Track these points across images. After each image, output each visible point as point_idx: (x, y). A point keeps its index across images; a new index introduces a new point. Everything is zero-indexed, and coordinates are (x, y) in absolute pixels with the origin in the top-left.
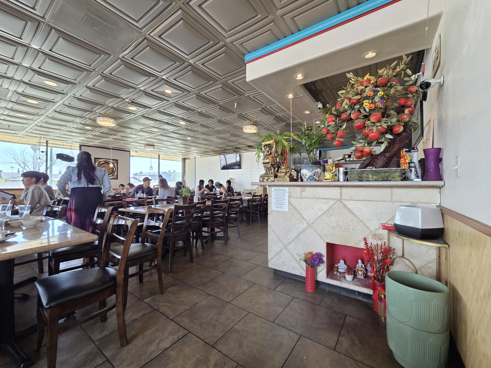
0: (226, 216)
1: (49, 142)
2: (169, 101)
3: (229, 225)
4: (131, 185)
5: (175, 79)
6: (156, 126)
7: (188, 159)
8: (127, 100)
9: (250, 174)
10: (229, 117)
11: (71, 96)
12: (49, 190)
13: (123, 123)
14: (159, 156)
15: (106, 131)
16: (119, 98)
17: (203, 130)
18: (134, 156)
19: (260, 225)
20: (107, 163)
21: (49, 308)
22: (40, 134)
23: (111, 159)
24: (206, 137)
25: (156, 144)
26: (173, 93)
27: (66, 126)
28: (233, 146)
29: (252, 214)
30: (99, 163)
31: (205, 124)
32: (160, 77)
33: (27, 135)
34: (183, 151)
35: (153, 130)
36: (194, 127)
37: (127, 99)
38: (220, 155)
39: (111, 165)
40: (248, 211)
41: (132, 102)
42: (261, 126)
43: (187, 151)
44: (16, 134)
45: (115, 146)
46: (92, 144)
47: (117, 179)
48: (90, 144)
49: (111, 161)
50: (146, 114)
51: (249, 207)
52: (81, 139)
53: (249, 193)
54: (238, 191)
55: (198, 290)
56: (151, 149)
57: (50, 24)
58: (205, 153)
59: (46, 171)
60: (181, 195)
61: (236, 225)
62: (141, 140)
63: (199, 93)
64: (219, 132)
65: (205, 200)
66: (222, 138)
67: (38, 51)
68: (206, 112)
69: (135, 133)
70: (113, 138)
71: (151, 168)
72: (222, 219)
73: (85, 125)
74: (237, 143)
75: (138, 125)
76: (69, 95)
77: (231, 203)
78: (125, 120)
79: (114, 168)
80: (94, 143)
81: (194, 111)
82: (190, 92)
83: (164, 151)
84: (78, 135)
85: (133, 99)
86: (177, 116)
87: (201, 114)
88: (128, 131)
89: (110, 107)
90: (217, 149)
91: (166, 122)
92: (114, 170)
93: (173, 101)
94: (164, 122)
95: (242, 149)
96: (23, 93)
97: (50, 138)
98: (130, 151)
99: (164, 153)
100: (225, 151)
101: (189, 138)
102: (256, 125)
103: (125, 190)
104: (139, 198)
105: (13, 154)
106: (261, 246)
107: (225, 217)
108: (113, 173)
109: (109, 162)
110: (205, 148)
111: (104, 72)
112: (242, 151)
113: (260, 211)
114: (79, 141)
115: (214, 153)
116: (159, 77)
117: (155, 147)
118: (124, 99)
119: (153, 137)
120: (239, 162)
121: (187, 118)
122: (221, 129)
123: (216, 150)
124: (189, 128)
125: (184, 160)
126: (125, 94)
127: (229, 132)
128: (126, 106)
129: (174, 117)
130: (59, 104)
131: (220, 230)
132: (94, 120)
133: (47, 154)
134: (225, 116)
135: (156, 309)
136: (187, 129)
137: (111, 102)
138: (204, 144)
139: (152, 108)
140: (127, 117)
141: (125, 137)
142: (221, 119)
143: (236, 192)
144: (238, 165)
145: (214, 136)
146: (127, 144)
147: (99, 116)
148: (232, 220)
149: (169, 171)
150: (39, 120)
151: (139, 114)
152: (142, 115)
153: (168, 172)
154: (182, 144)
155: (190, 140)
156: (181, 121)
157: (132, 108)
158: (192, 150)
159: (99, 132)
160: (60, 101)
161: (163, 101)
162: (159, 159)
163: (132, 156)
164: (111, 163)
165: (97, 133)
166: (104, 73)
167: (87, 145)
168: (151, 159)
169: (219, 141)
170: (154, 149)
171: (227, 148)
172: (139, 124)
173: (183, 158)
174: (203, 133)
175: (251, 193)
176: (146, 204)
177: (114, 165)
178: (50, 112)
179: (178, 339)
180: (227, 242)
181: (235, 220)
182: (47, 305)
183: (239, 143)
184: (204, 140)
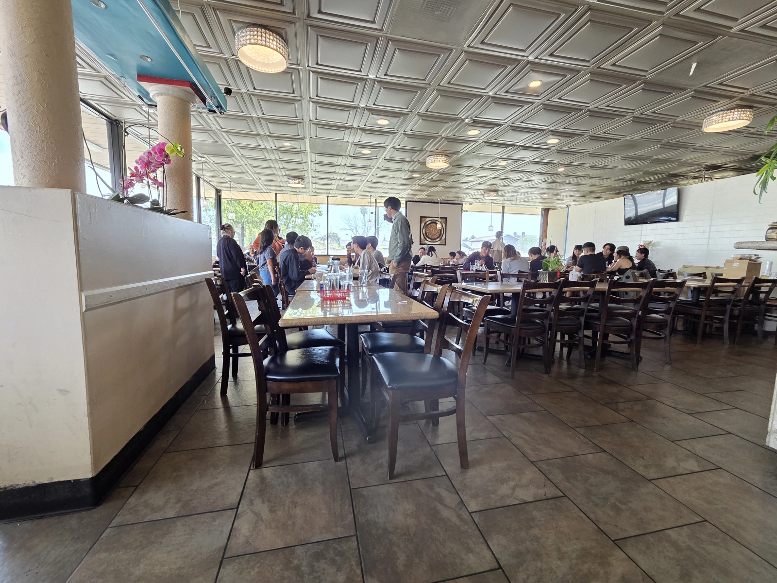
0: (639, 316)
1: (378, 201)
2: (533, 103)
3: (645, 334)
4: (462, 254)
5: (551, 55)
6: (505, 157)
7: (553, 209)
8: (467, 121)
9: (704, 232)
10: (665, 105)
11: (401, 133)
12: (379, 256)
13: (458, 160)
14: (503, 207)
15: (434, 176)
16: (456, 120)
17: (594, 147)
18: (467, 211)
19: (726, 346)
20: (434, 223)
21: (391, 389)
22: (371, 192)
23: (438, 218)
24: (597, 162)
25: (500, 189)
26: (543, 84)
27: (393, 177)
28: (661, 174)
29: (706, 319)
30: (425, 224)
31: (600, 133)
32: (524, 60)
33: (360, 195)
34: (545, 196)
35: (500, 164)
36: (575, 144)
37: (467, 118)
38: (624, 195)
39: (439, 226)
40: (697, 311)
41: (475, 122)
42: (766, 107)
43: (552, 194)
44: (351, 195)
45: (444, 198)
46: (419, 199)
47: (445, 245)
48: (417, 198)
49: (439, 219)
50: (491, 137)
51: (696, 304)
52: (407, 192)
53: (699, 275)
54: (666, 269)
55: (579, 435)
56: (492, 196)
57: (387, 35)
58: (592, 195)
59: (375, 235)
60: (546, 269)
61: (663, 336)
62: (480, 184)
63: (599, 67)
64: (632, 145)
65: (594, 280)
66: (635, 159)
67: (374, 81)
68: (608, 106)
69: (472, 173)
70: (443, 187)
71: (491, 228)
72: (630, 320)
73: (413, 172)
74: (675, 165)
75: (478, 160)
76: (400, 133)
77: (655, 289)
78: (460, 155)
79: (442, 230)
80: (420, 197)
81: (581, 110)
82: (579, 72)
83: (512, 198)
84: (405, 187)
85: (476, 117)
86: (543, 130)
87: (595, 114)
88: (463, 171)
89: (443, 138)
90: (618, 184)
91: (522, 146)
92: (442, 232)
93: (540, 102)
94: (520, 146)
95: (687, 177)
96: (360, 143)
97: (378, 195)
98: (462, 204)
99: (513, 203)
100: (639, 187)
101: (561, 169)
102: (751, 107)
103: (455, 260)
104: (477, 271)
105: (348, 220)
106: (735, 393)
107: (637, 316)
108: (441, 237)
109: (437, 222)
110: (593, 185)
111: (441, 84)
112: (685, 182)
113: (732, 317)
114: (406, 196)
115: (610, 194)
116: (522, 60)
117: (499, 193)
118: (464, 120)
119: (498, 176)
120: (676, 208)
121: (565, 128)
122: (637, 137)
123: (617, 186)
124: (565, 148)
125: (546, 212)
126: (465, 111)
127: (657, 141)
128: (466, 131)
129: (537, 133)
130: (389, 147)
131: (623, 340)
132: (423, 163)
133: (376, 215)
134: (658, 104)
135: (507, 436)
136: (560, 152)
137: (446, 131)
138: (591, 177)
139: (502, 125)
140: (463, 149)
141: (459, 182)
142: (642, 114)
143: (660, 271)
144: (673, 214)
145: (617, 156)
146: (460, 193)
147: (429, 156)
148: (654, 325)
149: (515, 233)
150: (371, 174)
151: (482, 141)
152: (486, 141)
153: (513, 235)
154: (546, 182)
155: (562, 172)
156: (551, 137)
157: (473, 132)
158: (561, 192)
159: (428, 180)
160: (391, 142)
161: (524, 106)
162: (503, 212)
163: (464, 211)
164: (439, 223)
165: (425, 182)
166: (440, 86)
167: (414, 200)
168: (490, 214)
169: (627, 165)
170: (498, 196)
171: (644, 180)
172: (479, 157)
173: (544, 208)
174: (592, 155)
175: (704, 274)
176: (488, 279)
177: (442, 226)
178: (381, 162)
179: (545, 497)
180: (638, 365)
181: (661, 325)
182: (389, 384)
183: (681, 163)
184: (592, 167)
